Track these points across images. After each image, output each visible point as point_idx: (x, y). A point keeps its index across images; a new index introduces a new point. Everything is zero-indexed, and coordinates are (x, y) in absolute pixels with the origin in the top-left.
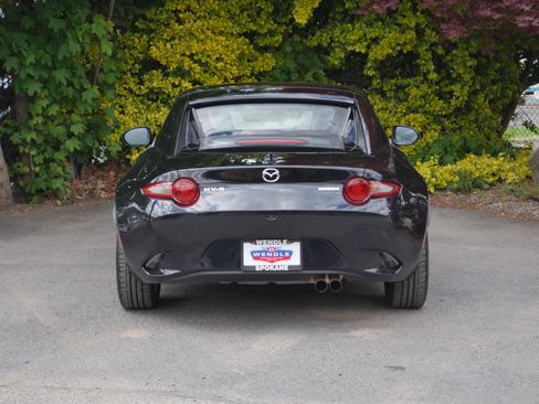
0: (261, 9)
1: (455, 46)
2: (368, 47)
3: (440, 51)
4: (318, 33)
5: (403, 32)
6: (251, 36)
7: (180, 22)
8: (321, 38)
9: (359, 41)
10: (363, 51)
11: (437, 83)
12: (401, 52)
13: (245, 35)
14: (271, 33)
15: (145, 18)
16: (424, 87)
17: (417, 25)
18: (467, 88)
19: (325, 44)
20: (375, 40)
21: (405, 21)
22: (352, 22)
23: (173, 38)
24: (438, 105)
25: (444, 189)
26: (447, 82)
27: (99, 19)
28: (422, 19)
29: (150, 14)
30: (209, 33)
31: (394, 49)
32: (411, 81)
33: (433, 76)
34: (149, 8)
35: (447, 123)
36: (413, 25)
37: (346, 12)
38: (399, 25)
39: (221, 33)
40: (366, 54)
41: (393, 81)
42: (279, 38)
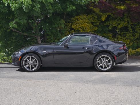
0: (95, 18)
1: (136, 25)
2: (117, 25)
3: (133, 26)
4: (107, 22)
5: (125, 22)
6: (93, 23)
7: (78, 20)
8: (107, 23)
9: (116, 24)
10: (116, 26)
11: (133, 33)
12: (124, 26)
13: (91, 23)
14: (97, 23)
15: (71, 20)
16: (130, 34)
17: (128, 21)
18: (139, 34)
19: (108, 25)
20: (119, 24)
21: (125, 20)
22: (114, 20)
23: (77, 24)
24: (132, 38)
25: (133, 55)
26: (135, 33)
27: (62, 20)
28: (129, 20)
29: (72, 19)
30: (84, 23)
31: (123, 26)
32: (127, 33)
33: (132, 31)
34: (72, 18)
35: (134, 41)
36: (127, 21)
37: (113, 18)
38: (124, 21)
39: (86, 23)
40: (117, 27)
41: (123, 33)
42: (98, 24)
